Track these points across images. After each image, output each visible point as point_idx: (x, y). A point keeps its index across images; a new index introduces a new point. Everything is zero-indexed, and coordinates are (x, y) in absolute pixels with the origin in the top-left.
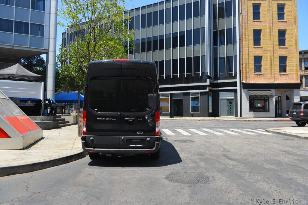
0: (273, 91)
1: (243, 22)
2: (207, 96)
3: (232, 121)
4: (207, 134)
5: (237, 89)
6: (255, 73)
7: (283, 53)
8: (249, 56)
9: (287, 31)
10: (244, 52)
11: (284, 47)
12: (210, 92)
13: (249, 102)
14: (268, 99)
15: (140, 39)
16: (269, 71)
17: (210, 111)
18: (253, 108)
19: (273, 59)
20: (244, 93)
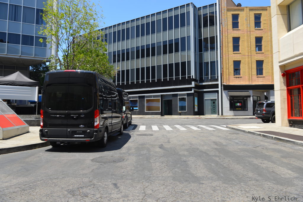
0: (250, 92)
1: (223, 31)
2: (192, 97)
5: (218, 90)
6: (234, 75)
7: (260, 57)
8: (228, 61)
9: (263, 38)
10: (224, 58)
11: (261, 52)
12: (195, 93)
13: (229, 102)
14: (246, 98)
15: (135, 47)
16: (247, 74)
17: (196, 110)
18: (233, 107)
19: (250, 63)
20: (224, 94)
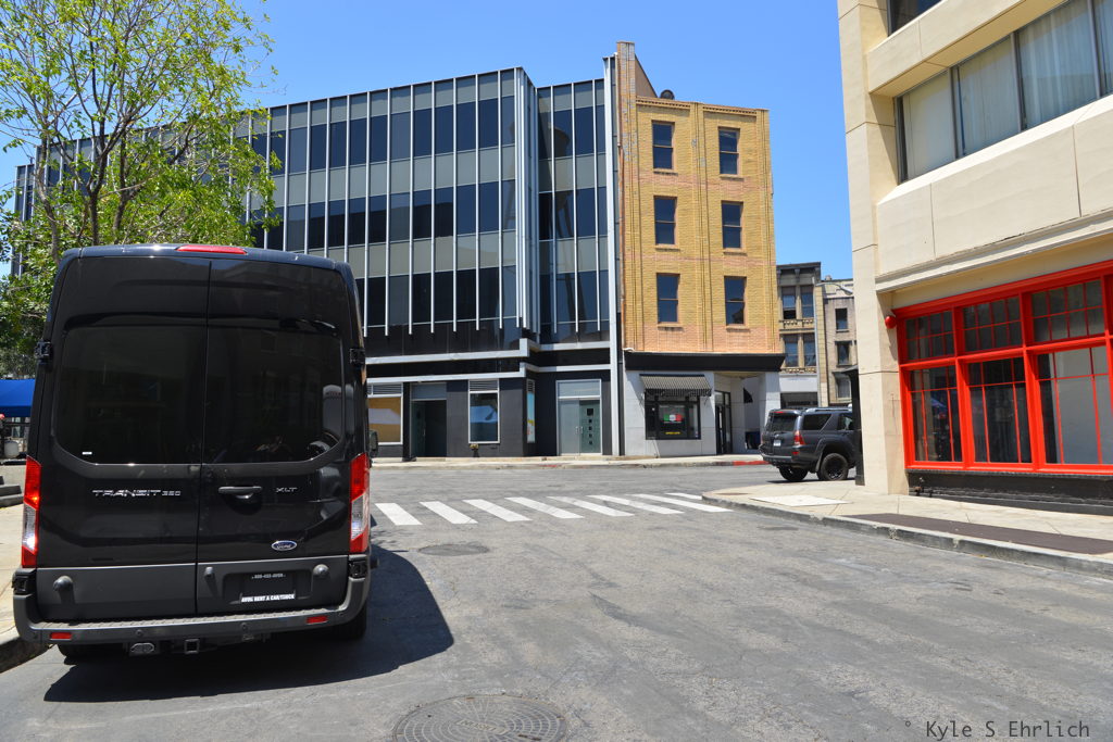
0: (709, 379)
1: (626, 173)
2: (520, 391)
3: (595, 469)
4: (528, 519)
5: (609, 371)
6: (659, 322)
7: (735, 267)
8: (642, 272)
9: (745, 206)
10: (628, 261)
11: (738, 250)
12: (528, 380)
13: (644, 410)
14: (695, 399)
15: (307, 203)
16: (698, 320)
17: (531, 438)
18: (656, 428)
19: (707, 284)
20: (629, 383)
